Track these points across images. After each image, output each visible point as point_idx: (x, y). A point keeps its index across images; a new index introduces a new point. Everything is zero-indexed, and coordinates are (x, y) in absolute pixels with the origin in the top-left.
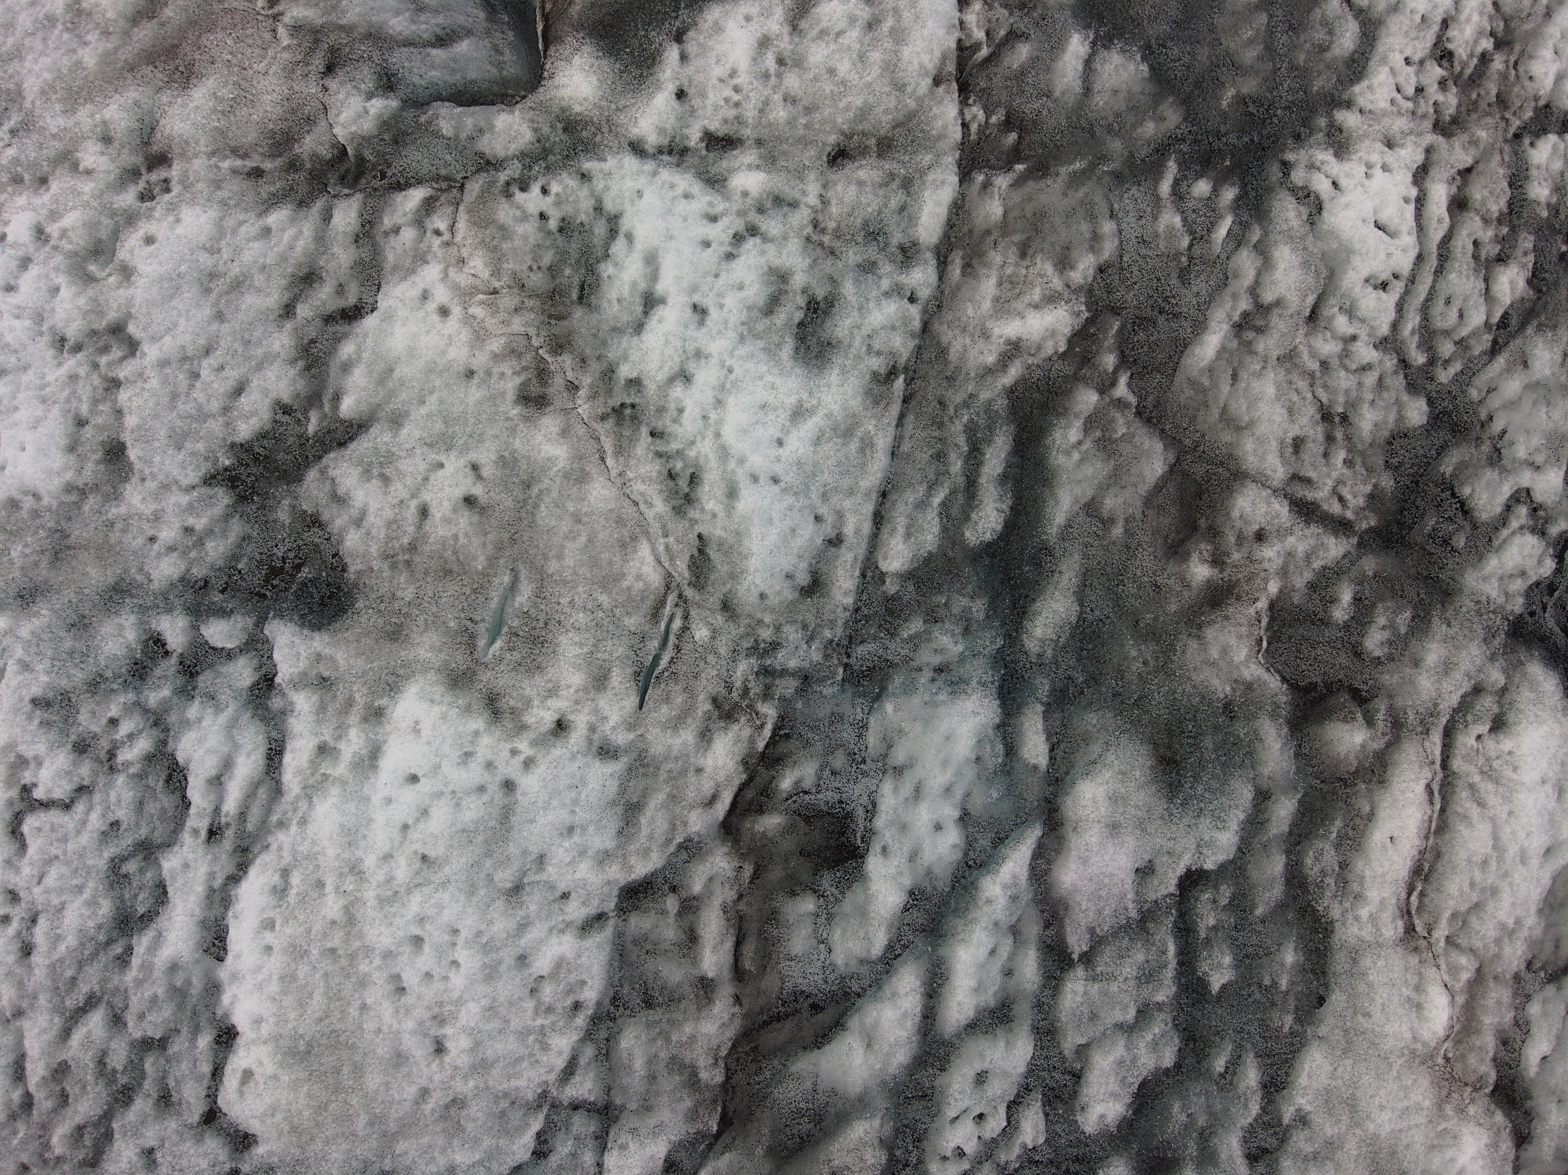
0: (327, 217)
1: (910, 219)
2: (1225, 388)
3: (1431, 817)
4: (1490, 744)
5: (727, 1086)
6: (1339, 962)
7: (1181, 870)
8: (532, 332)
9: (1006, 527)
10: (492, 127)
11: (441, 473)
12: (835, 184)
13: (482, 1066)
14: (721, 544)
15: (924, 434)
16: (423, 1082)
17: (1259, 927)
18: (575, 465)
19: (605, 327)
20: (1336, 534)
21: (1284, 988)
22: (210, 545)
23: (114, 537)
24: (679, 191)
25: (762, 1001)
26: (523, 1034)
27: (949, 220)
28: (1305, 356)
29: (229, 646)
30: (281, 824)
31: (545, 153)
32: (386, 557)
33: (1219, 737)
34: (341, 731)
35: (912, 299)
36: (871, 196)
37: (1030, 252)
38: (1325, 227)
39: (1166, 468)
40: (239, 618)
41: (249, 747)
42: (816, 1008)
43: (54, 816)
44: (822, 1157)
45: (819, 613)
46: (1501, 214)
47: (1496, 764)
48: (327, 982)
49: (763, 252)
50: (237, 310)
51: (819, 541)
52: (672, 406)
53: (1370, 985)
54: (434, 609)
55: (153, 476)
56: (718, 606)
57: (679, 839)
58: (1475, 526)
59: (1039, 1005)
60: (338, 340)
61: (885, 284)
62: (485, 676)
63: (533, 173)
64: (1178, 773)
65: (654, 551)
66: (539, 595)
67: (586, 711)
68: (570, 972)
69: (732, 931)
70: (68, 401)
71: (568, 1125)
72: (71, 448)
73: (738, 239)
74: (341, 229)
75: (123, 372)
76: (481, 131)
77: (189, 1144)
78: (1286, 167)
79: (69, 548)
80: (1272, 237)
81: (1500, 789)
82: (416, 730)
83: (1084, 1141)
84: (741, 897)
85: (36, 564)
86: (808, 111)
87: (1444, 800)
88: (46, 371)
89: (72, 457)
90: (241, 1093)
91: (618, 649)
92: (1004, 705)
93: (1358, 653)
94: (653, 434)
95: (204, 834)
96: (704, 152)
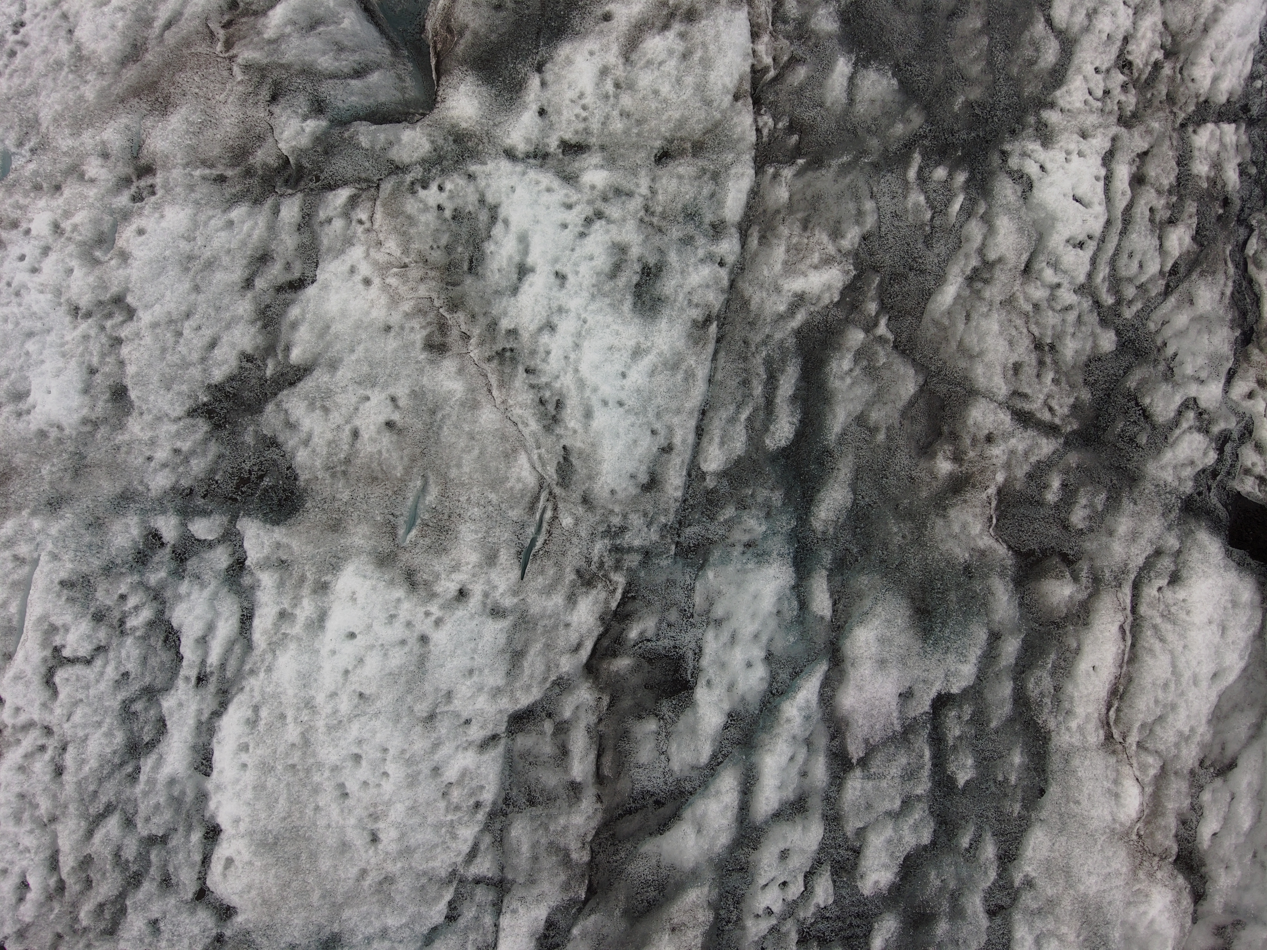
0: (276, 211)
1: (719, 203)
2: (961, 326)
3: (1124, 651)
4: (1168, 594)
5: (592, 864)
6: (1055, 762)
7: (933, 694)
8: (434, 295)
9: (796, 435)
10: (399, 140)
11: (367, 404)
12: (661, 178)
13: (406, 852)
14: (580, 453)
15: (733, 366)
16: (363, 865)
17: (994, 737)
18: (469, 396)
19: (489, 291)
20: (1047, 436)
21: (1013, 783)
22: (194, 462)
23: (121, 457)
24: (543, 186)
25: (617, 799)
26: (437, 827)
27: (748, 203)
28: (1022, 301)
29: (210, 538)
30: (252, 672)
31: (440, 159)
32: (328, 468)
33: (961, 593)
34: (296, 601)
35: (721, 264)
36: (688, 187)
37: (811, 226)
38: (1035, 201)
39: (917, 388)
40: (217, 517)
41: (227, 614)
42: (659, 804)
43: (78, 669)
44: (665, 917)
45: (656, 504)
46: (1171, 186)
47: (1173, 609)
48: (288, 790)
49: (608, 231)
50: (210, 283)
51: (655, 450)
52: (541, 349)
53: (1079, 780)
54: (365, 507)
55: (149, 411)
56: (579, 500)
57: (553, 678)
58: (1154, 428)
59: (827, 799)
60: (287, 304)
61: (701, 253)
62: (404, 557)
63: (432, 174)
64: (930, 621)
65: (530, 460)
66: (443, 494)
67: (481, 581)
68: (472, 779)
69: (594, 746)
70: (82, 355)
71: (472, 896)
72: (86, 391)
73: (588, 221)
74: (287, 221)
75: (124, 333)
76: (391, 143)
77: (184, 915)
78: (1005, 155)
79: (86, 466)
80: (995, 210)
81: (1177, 629)
82: (353, 598)
83: (863, 901)
84: (600, 720)
85: (61, 479)
86: (639, 122)
87: (1133, 636)
88: (65, 332)
89: (87, 398)
90: (225, 876)
91: (504, 535)
92: (797, 571)
93: (1066, 526)
94: (527, 371)
95: (193, 680)
96: (561, 156)
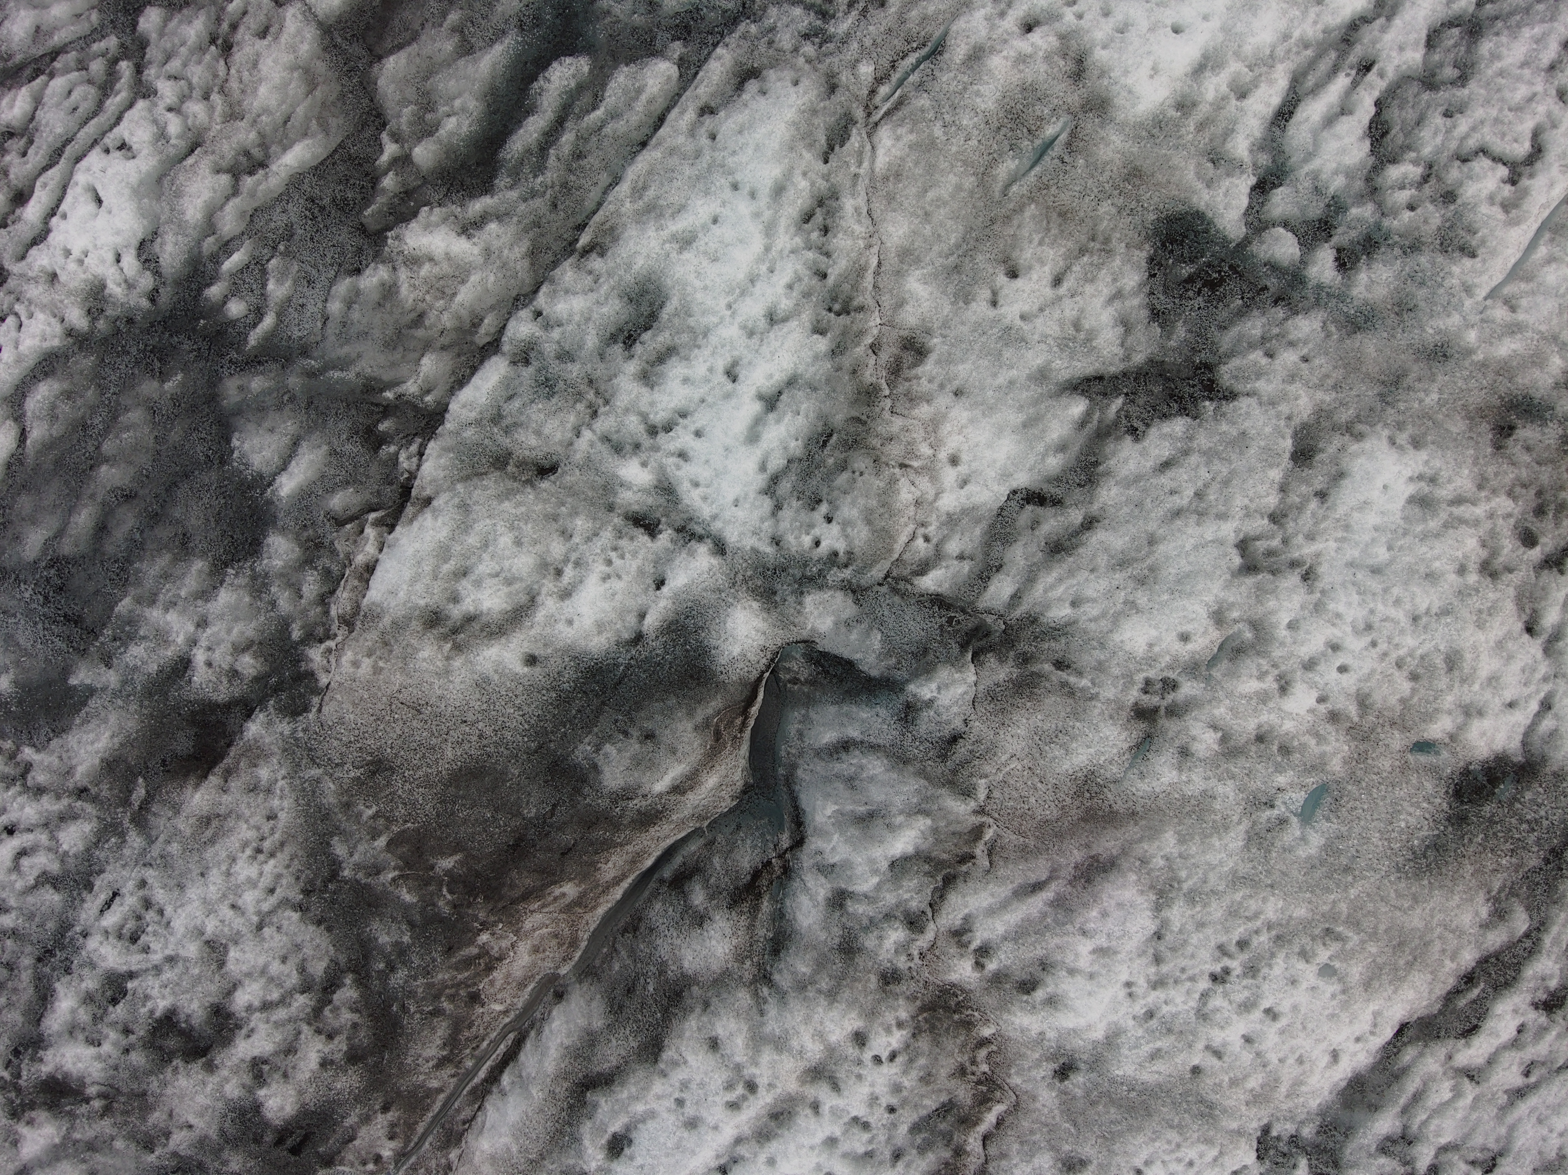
0: (1016, 598)
1: (507, 385)
2: (300, 112)
9: (549, 63)
10: (837, 624)
12: (561, 443)
14: (811, 145)
15: (583, 181)
19: (822, 394)
22: (1257, 332)
23: (1338, 374)
24: (700, 491)
27: (473, 374)
28: (219, 110)
29: (1281, 232)
30: (1306, 44)
31: (801, 580)
34: (1220, 103)
35: (538, 314)
36: (534, 417)
37: (414, 315)
38: (145, 222)
39: (384, 61)
40: (1262, 254)
41: (1304, 127)
45: (753, 49)
49: (652, 404)
50: (1134, 539)
51: (722, 114)
52: (796, 293)
54: (1090, 182)
55: (1278, 416)
56: (839, 92)
60: (1058, 478)
61: (556, 334)
62: (1074, 99)
63: (819, 567)
65: (874, 160)
66: (994, 161)
67: (1001, 31)
72: (1341, 474)
73: (668, 428)
74: (1009, 580)
75: (1263, 524)
76: (847, 625)
78: (153, 296)
79: (1384, 382)
80: (195, 234)
82: (1155, 70)
85: (1419, 379)
86: (555, 517)
88: (1333, 554)
89: (1344, 465)
91: (947, 79)
94: (824, 276)
95: (1375, 69)
96: (663, 520)
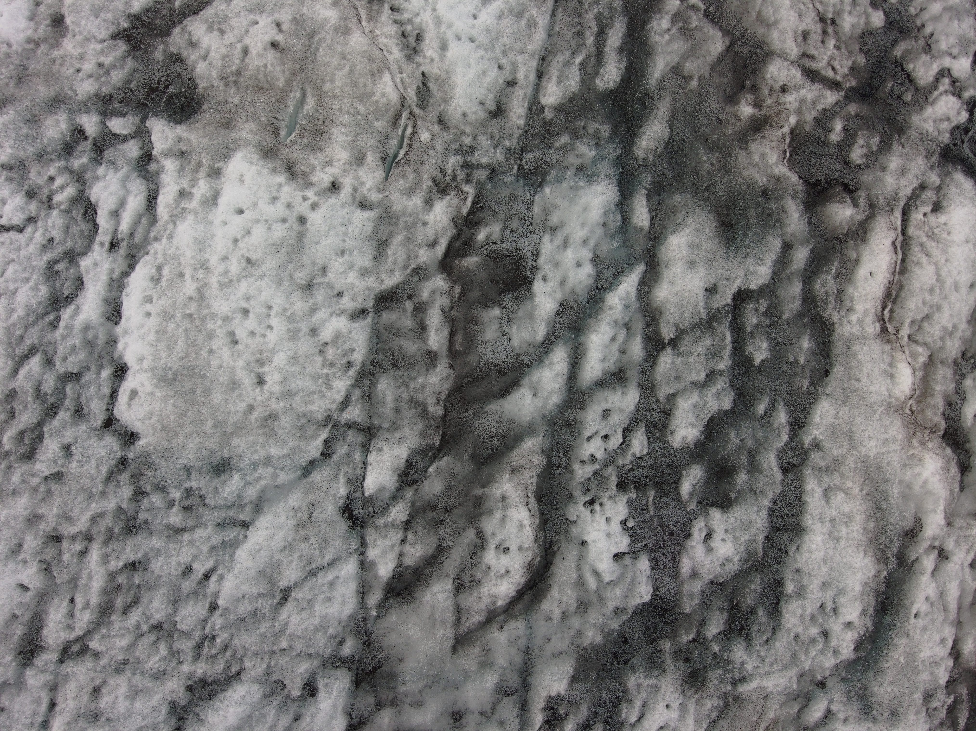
3: (896, 262)
4: (932, 219)
5: (446, 418)
6: (838, 348)
7: (734, 289)
9: (622, 79)
11: (256, 26)
13: (288, 394)
14: (436, 80)
15: (569, 20)
16: (250, 401)
17: (785, 327)
18: (342, 23)
20: (831, 89)
21: (802, 363)
22: (114, 74)
23: (56, 68)
25: (467, 369)
26: (315, 377)
29: (124, 132)
30: (156, 239)
32: (222, 78)
33: (759, 210)
34: (194, 183)
39: (724, 48)
40: (130, 117)
41: (136, 192)
42: (501, 373)
43: (12, 236)
44: (506, 461)
45: (501, 129)
47: (936, 231)
48: (186, 334)
51: (501, 82)
53: (859, 362)
54: (252, 110)
55: (81, 33)
56: (435, 120)
57: (413, 266)
58: (917, 89)
59: (643, 372)
62: (285, 152)
64: (733, 232)
65: (393, 80)
66: (319, 104)
67: (351, 176)
68: (344, 342)
69: (448, 326)
71: (344, 437)
72: (31, 18)
77: (94, 440)
79: (28, 76)
81: (940, 246)
82: (242, 181)
83: (673, 453)
84: (453, 305)
87: (903, 253)
89: (32, 23)
90: (129, 406)
91: (370, 141)
92: (621, 191)
93: (847, 162)
94: (392, 9)
95: (107, 245)
